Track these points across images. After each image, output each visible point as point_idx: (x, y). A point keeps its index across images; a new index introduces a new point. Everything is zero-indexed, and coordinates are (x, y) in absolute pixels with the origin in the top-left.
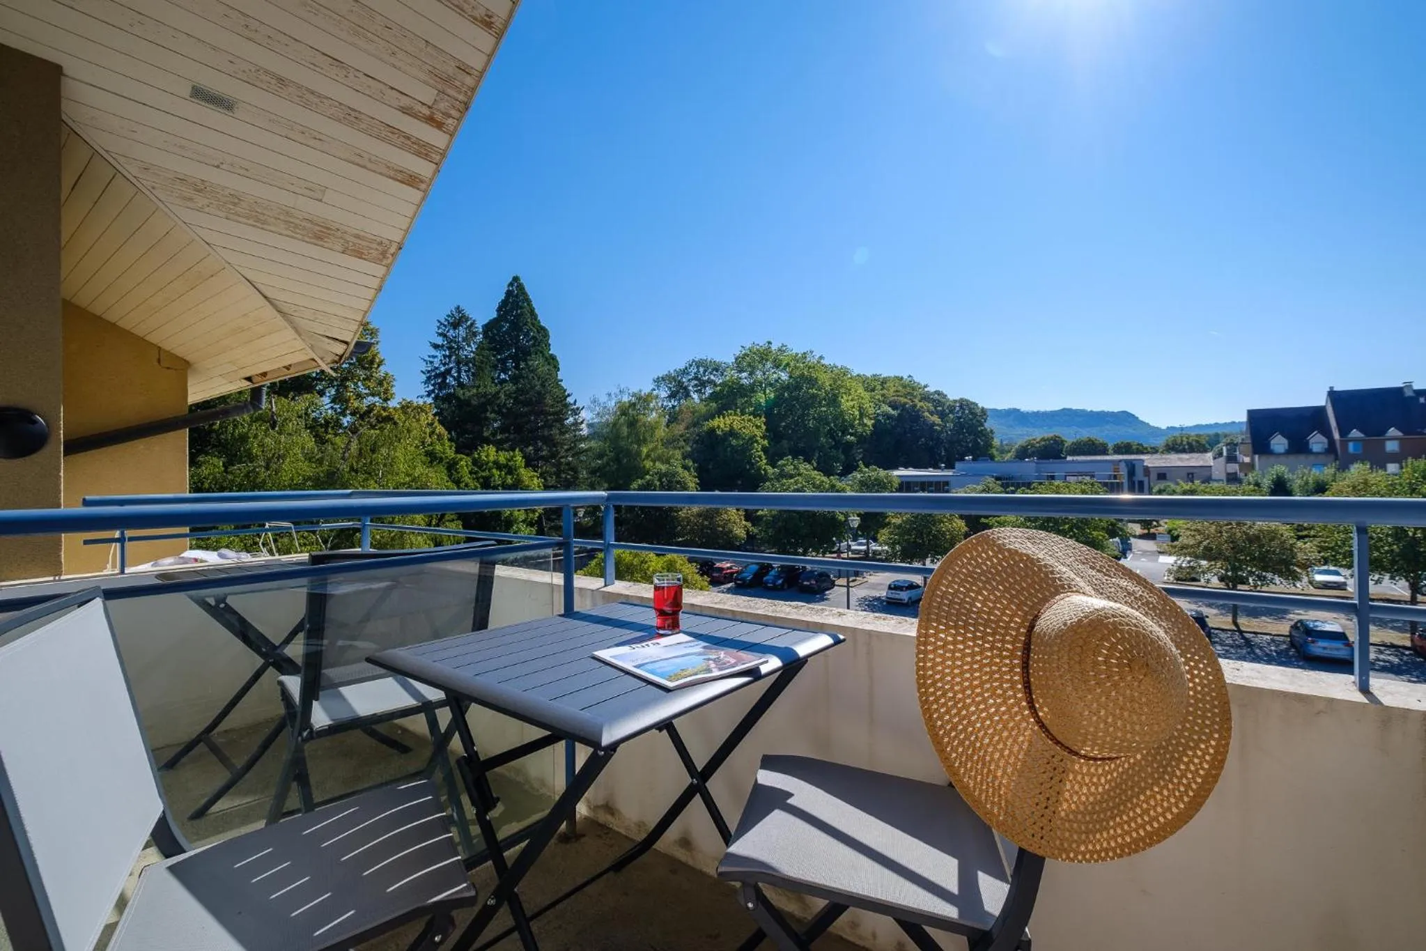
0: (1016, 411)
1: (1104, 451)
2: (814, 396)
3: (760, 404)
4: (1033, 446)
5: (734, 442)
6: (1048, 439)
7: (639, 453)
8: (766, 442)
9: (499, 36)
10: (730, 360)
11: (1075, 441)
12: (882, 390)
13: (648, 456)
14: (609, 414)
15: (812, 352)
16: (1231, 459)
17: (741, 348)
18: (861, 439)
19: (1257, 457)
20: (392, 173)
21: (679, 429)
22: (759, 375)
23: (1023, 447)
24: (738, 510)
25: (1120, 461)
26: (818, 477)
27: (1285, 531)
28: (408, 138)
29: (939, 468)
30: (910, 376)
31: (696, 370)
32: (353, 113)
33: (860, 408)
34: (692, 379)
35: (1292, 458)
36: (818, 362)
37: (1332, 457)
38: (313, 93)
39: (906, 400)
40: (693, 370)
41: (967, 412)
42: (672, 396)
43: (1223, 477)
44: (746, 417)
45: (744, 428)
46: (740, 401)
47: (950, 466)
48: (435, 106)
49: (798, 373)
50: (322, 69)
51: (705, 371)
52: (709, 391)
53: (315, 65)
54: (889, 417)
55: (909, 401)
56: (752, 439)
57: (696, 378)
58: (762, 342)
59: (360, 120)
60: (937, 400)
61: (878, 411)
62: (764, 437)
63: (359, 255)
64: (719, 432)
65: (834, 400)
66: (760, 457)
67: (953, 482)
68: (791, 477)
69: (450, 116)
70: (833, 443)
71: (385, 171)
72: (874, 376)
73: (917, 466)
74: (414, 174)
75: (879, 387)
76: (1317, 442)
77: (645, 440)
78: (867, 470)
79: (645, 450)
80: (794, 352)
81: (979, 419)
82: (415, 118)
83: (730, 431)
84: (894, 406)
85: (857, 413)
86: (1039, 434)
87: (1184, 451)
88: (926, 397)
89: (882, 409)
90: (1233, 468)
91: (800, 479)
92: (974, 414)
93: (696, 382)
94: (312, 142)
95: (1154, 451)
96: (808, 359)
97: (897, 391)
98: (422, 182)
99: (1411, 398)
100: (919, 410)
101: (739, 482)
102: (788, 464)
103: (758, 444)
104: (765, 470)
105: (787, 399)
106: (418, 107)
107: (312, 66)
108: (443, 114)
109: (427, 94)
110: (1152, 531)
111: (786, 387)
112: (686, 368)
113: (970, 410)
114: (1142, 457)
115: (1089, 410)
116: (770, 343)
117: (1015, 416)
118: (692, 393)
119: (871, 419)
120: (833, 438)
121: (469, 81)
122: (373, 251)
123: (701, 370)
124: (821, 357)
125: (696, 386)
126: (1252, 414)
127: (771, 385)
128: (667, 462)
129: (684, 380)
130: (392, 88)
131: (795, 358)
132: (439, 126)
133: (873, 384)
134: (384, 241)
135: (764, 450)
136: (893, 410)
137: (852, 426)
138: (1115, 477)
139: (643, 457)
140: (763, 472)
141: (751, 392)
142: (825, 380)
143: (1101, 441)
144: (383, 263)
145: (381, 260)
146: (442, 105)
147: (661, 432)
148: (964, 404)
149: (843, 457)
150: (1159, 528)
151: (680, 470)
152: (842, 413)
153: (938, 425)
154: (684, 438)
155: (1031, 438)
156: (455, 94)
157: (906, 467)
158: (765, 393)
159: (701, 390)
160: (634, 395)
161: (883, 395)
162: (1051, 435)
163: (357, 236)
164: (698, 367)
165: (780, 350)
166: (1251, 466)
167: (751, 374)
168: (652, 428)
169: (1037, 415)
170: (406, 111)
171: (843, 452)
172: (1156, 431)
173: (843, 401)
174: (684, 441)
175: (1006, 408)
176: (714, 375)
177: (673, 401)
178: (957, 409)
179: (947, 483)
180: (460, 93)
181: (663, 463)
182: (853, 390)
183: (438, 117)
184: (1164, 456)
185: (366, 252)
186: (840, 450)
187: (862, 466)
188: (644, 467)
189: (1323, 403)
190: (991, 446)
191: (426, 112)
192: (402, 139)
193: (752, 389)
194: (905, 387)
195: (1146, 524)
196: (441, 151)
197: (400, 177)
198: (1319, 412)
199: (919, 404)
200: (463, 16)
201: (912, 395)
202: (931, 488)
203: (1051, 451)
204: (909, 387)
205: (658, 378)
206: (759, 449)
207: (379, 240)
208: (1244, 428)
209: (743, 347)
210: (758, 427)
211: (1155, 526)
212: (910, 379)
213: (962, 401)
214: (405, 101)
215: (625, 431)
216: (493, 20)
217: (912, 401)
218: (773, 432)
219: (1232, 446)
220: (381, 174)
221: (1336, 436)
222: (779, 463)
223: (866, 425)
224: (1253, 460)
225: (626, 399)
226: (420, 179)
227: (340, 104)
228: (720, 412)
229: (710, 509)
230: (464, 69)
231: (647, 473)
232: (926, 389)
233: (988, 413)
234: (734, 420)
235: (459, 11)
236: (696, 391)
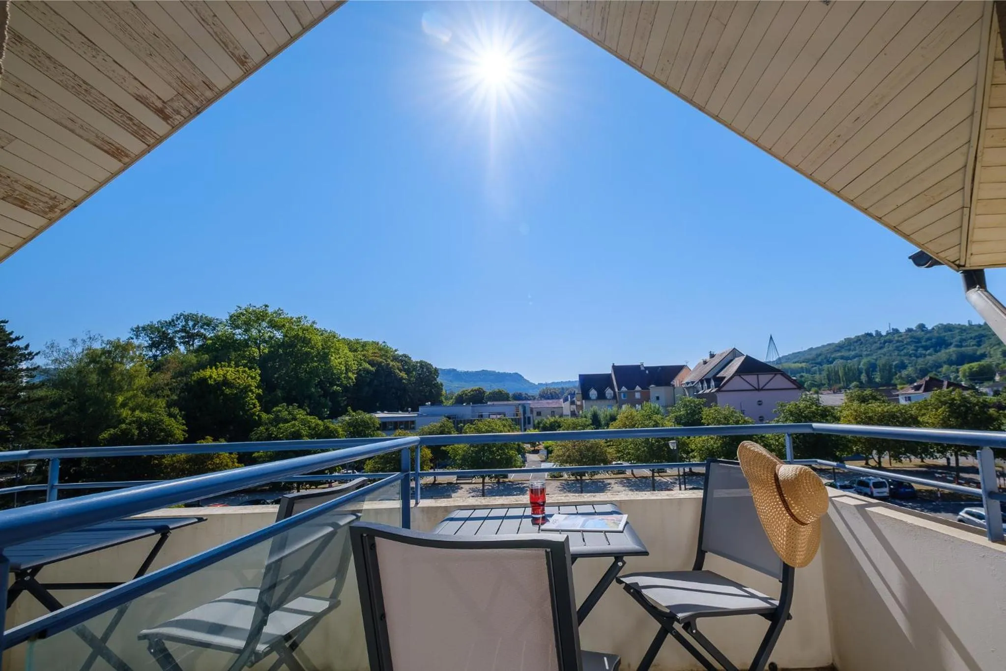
0: (454, 370)
1: (507, 399)
2: (307, 353)
3: (254, 358)
4: (466, 395)
5: (228, 391)
6: (475, 390)
7: (113, 402)
8: (260, 391)
9: (247, 73)
10: (224, 317)
11: (491, 391)
12: (362, 351)
13: (124, 405)
14: (71, 361)
15: (306, 317)
16: (573, 403)
17: (236, 308)
18: (346, 389)
19: (584, 401)
20: (99, 142)
21: (162, 378)
22: (254, 332)
23: (460, 395)
24: (231, 453)
25: (519, 404)
26: (313, 421)
27: (602, 442)
28: (131, 120)
29: (407, 411)
30: (384, 342)
31: (184, 323)
32: (84, 86)
33: (346, 365)
34: (179, 331)
35: (599, 402)
36: (312, 326)
37: (615, 401)
38: (49, 58)
39: (381, 360)
40: (181, 324)
41: (425, 370)
42: (154, 345)
43: (569, 413)
44: (241, 369)
45: (239, 378)
46: (233, 355)
47: (415, 409)
48: (169, 103)
49: (293, 333)
50: (72, 43)
51: (194, 326)
52: (197, 343)
53: (66, 38)
54: (367, 371)
55: (384, 361)
56: (247, 389)
57: (182, 331)
58: (259, 305)
59: (90, 94)
60: (404, 361)
61: (361, 368)
62: (258, 387)
63: (22, 204)
64: (211, 382)
65: (324, 357)
66: (254, 405)
67: (417, 421)
68: (286, 421)
69: (178, 113)
70: (322, 392)
71: (93, 139)
72: (357, 340)
73: (390, 410)
74: (121, 148)
75: (360, 349)
76: (609, 392)
77: (121, 389)
78: (354, 414)
79: (120, 399)
80: (289, 316)
81: (433, 375)
82: (147, 106)
83: (224, 381)
84: (371, 363)
85: (343, 368)
86: (469, 387)
87: (548, 398)
88: (396, 358)
89: (363, 366)
90: (574, 407)
91: (297, 423)
92: (430, 372)
93: (183, 334)
94: (24, 97)
95: (534, 398)
96: (302, 323)
97: (375, 353)
98: (127, 156)
99: (643, 370)
100: (391, 368)
101: (232, 428)
102: (282, 410)
103: (253, 393)
104: (258, 416)
105: (281, 354)
106: (154, 99)
107: (62, 38)
108: (174, 110)
109: (166, 93)
110: (536, 448)
111: (282, 345)
112: (173, 320)
113: (427, 369)
114: (529, 402)
115: (497, 371)
116: (266, 306)
117: (453, 374)
118: (178, 345)
119: (354, 373)
120: (322, 388)
121: (209, 94)
122: (41, 204)
123: (191, 323)
124: (314, 322)
125: (183, 337)
126: (582, 377)
127: (265, 342)
128: (149, 409)
129: (169, 331)
130: (136, 79)
131: (290, 321)
132: (166, 118)
133: (353, 346)
134: (58, 196)
135: (259, 397)
136: (372, 367)
137: (339, 379)
138: (517, 415)
139: (118, 405)
140: (257, 418)
141: (244, 347)
142: (317, 340)
143: (506, 391)
144: (47, 216)
145: (46, 213)
146: (177, 104)
147: (141, 381)
148: (424, 365)
149: (330, 403)
150: (540, 446)
151: (166, 419)
152: (331, 368)
153: (405, 379)
154: (170, 387)
155: (464, 389)
156: (192, 100)
157: (382, 411)
158: (259, 348)
159: (188, 342)
160: (109, 342)
161: (364, 355)
162: (476, 388)
163: (30, 188)
164: (186, 321)
165: (275, 313)
166: (581, 407)
167: (246, 331)
168: (131, 377)
169: (467, 373)
170: (139, 99)
171: (330, 401)
172: (533, 386)
173: (332, 358)
174: (170, 389)
175: (448, 368)
176: (205, 329)
177: (154, 351)
178: (418, 368)
179: (413, 422)
180: (196, 100)
181: (142, 411)
182: (341, 350)
183: (168, 111)
184: (540, 401)
185: (31, 203)
186: (328, 398)
187: (351, 411)
188: (119, 416)
189: (610, 372)
190: (441, 395)
191: (159, 104)
192: (125, 119)
193: (245, 344)
194: (380, 350)
195: (533, 445)
196: (158, 137)
197: (106, 147)
198: (609, 376)
199: (391, 363)
200: (226, 51)
201: (387, 356)
202: (401, 426)
203: (477, 398)
204: (384, 351)
205: (138, 328)
206: (253, 398)
207: (53, 194)
208: (577, 384)
209: (239, 307)
210: (252, 378)
211: (538, 445)
212: (383, 344)
213: (421, 362)
214: (144, 92)
215: (94, 378)
216: (247, 60)
217: (387, 361)
218: (266, 383)
219: (573, 395)
220: (87, 140)
221: (617, 390)
222: (274, 409)
223: (350, 378)
224: (582, 403)
225: (97, 346)
226: (125, 153)
227: (75, 75)
228: (213, 363)
229: (200, 455)
230: (209, 86)
231: (124, 422)
232: (396, 353)
233: (439, 372)
234: (228, 372)
235: (223, 46)
236: (181, 342)
